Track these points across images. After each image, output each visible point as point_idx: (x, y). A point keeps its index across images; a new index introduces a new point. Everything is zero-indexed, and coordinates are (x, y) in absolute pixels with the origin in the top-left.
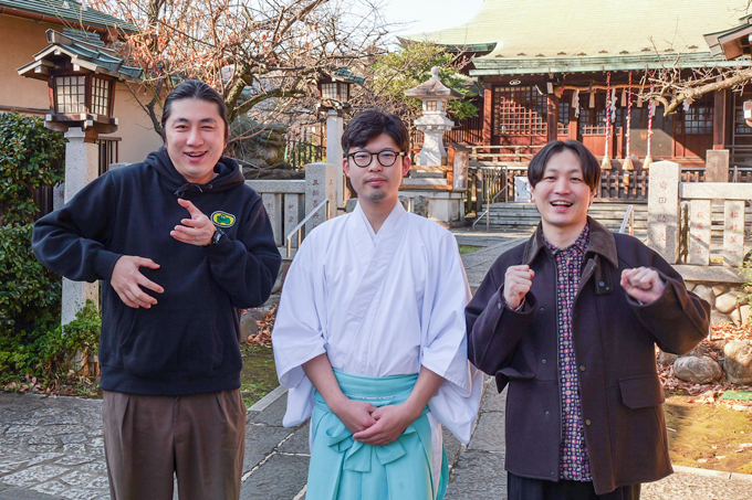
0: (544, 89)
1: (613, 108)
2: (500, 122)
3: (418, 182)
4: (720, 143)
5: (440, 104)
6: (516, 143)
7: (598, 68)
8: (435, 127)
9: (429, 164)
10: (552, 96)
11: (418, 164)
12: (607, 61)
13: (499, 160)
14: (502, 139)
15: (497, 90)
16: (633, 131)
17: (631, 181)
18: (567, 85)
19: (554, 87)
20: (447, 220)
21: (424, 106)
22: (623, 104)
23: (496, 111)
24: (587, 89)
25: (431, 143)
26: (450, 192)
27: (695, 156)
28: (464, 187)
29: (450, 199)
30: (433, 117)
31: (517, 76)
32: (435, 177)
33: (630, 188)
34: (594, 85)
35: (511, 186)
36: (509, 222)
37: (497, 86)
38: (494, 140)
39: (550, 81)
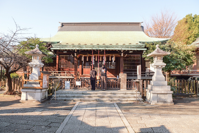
0: (74, 55)
1: (94, 61)
2: (61, 64)
3: (29, 86)
4: (122, 72)
5: (38, 58)
6: (65, 71)
7: (91, 49)
8: (36, 66)
9: (34, 79)
10: (76, 57)
11: (30, 79)
12: (93, 46)
13: (61, 75)
14: (61, 69)
15: (60, 56)
16: (100, 68)
17: (99, 82)
18: (81, 54)
19: (77, 54)
20: (40, 100)
21: (33, 58)
22: (96, 60)
23: (60, 61)
24: (86, 55)
25: (35, 71)
26: (41, 89)
27: (112, 74)
28: (48, 86)
29: (41, 92)
30: (36, 62)
31: (66, 50)
32: (36, 84)
33: (99, 85)
34: (88, 54)
35: (64, 84)
36: (63, 99)
37: (60, 55)
38: (59, 70)
39: (76, 53)
